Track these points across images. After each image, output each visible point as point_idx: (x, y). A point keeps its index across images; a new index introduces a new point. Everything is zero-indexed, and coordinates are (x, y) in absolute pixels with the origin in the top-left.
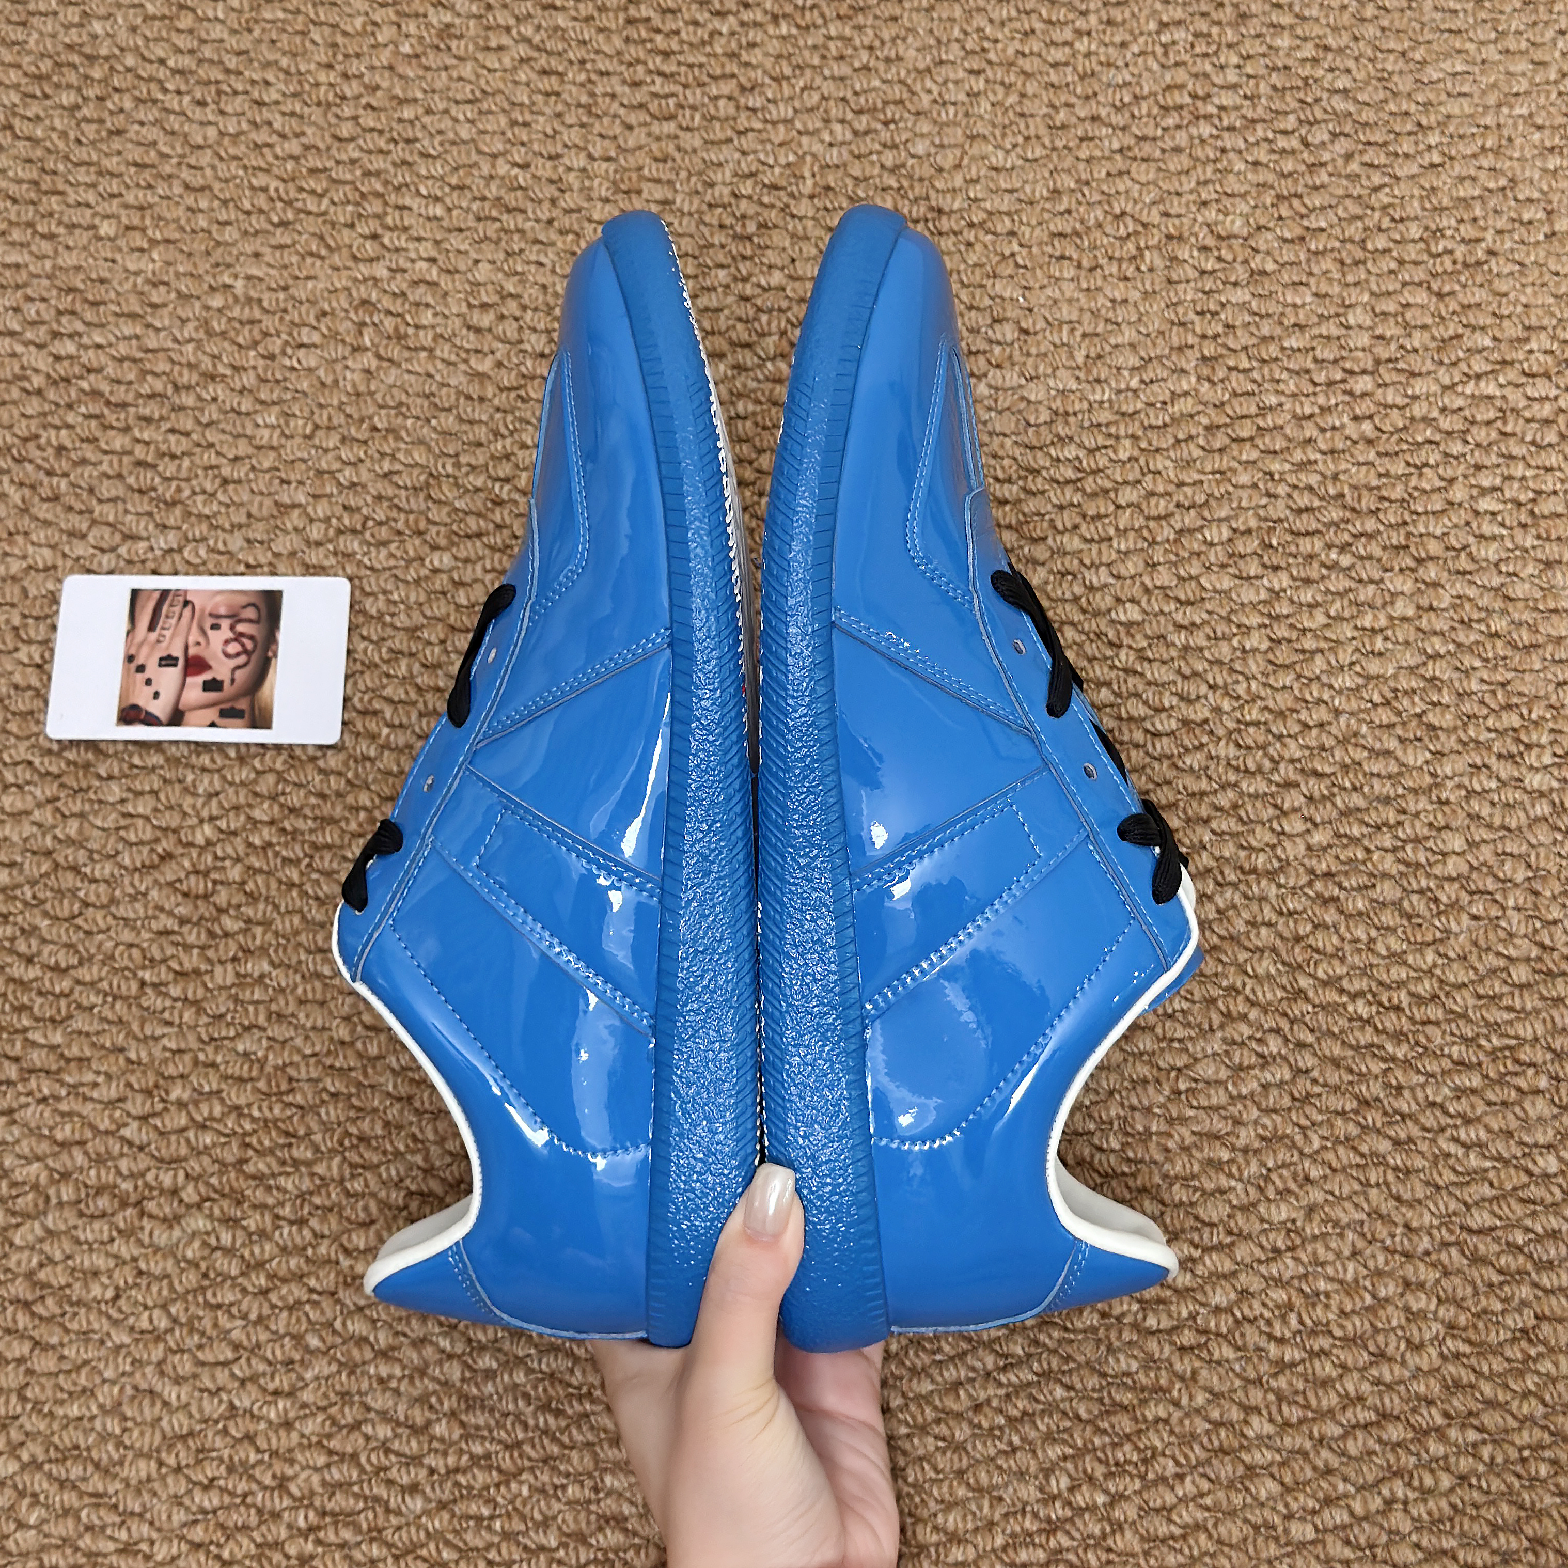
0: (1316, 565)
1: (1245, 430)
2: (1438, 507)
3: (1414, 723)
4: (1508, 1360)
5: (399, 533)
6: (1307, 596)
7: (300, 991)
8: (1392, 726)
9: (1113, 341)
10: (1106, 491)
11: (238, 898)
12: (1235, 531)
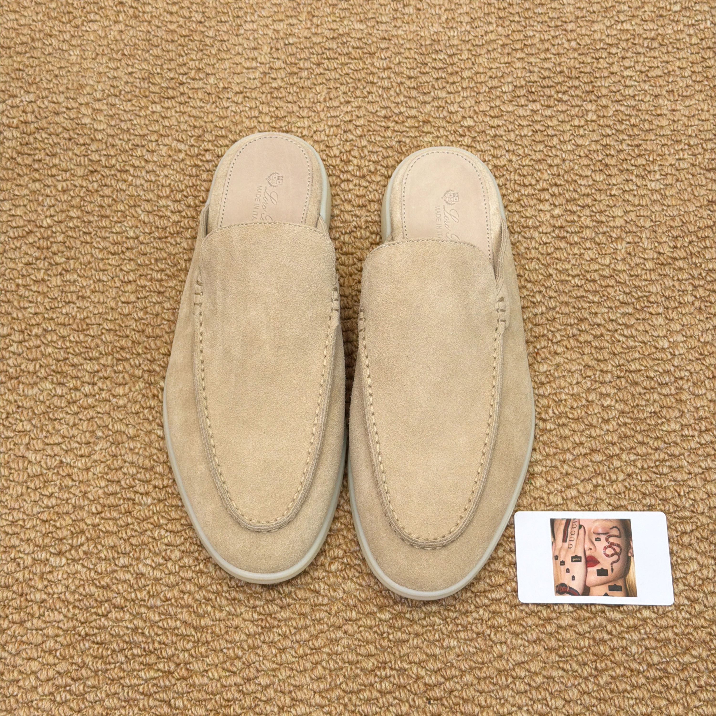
0: (552, 100)
1: (518, 46)
2: (606, 75)
3: (599, 164)
4: (649, 425)
5: (136, 96)
6: (548, 112)
7: (92, 287)
8: (589, 165)
9: (459, 12)
10: (457, 73)
11: (62, 248)
12: (516, 87)
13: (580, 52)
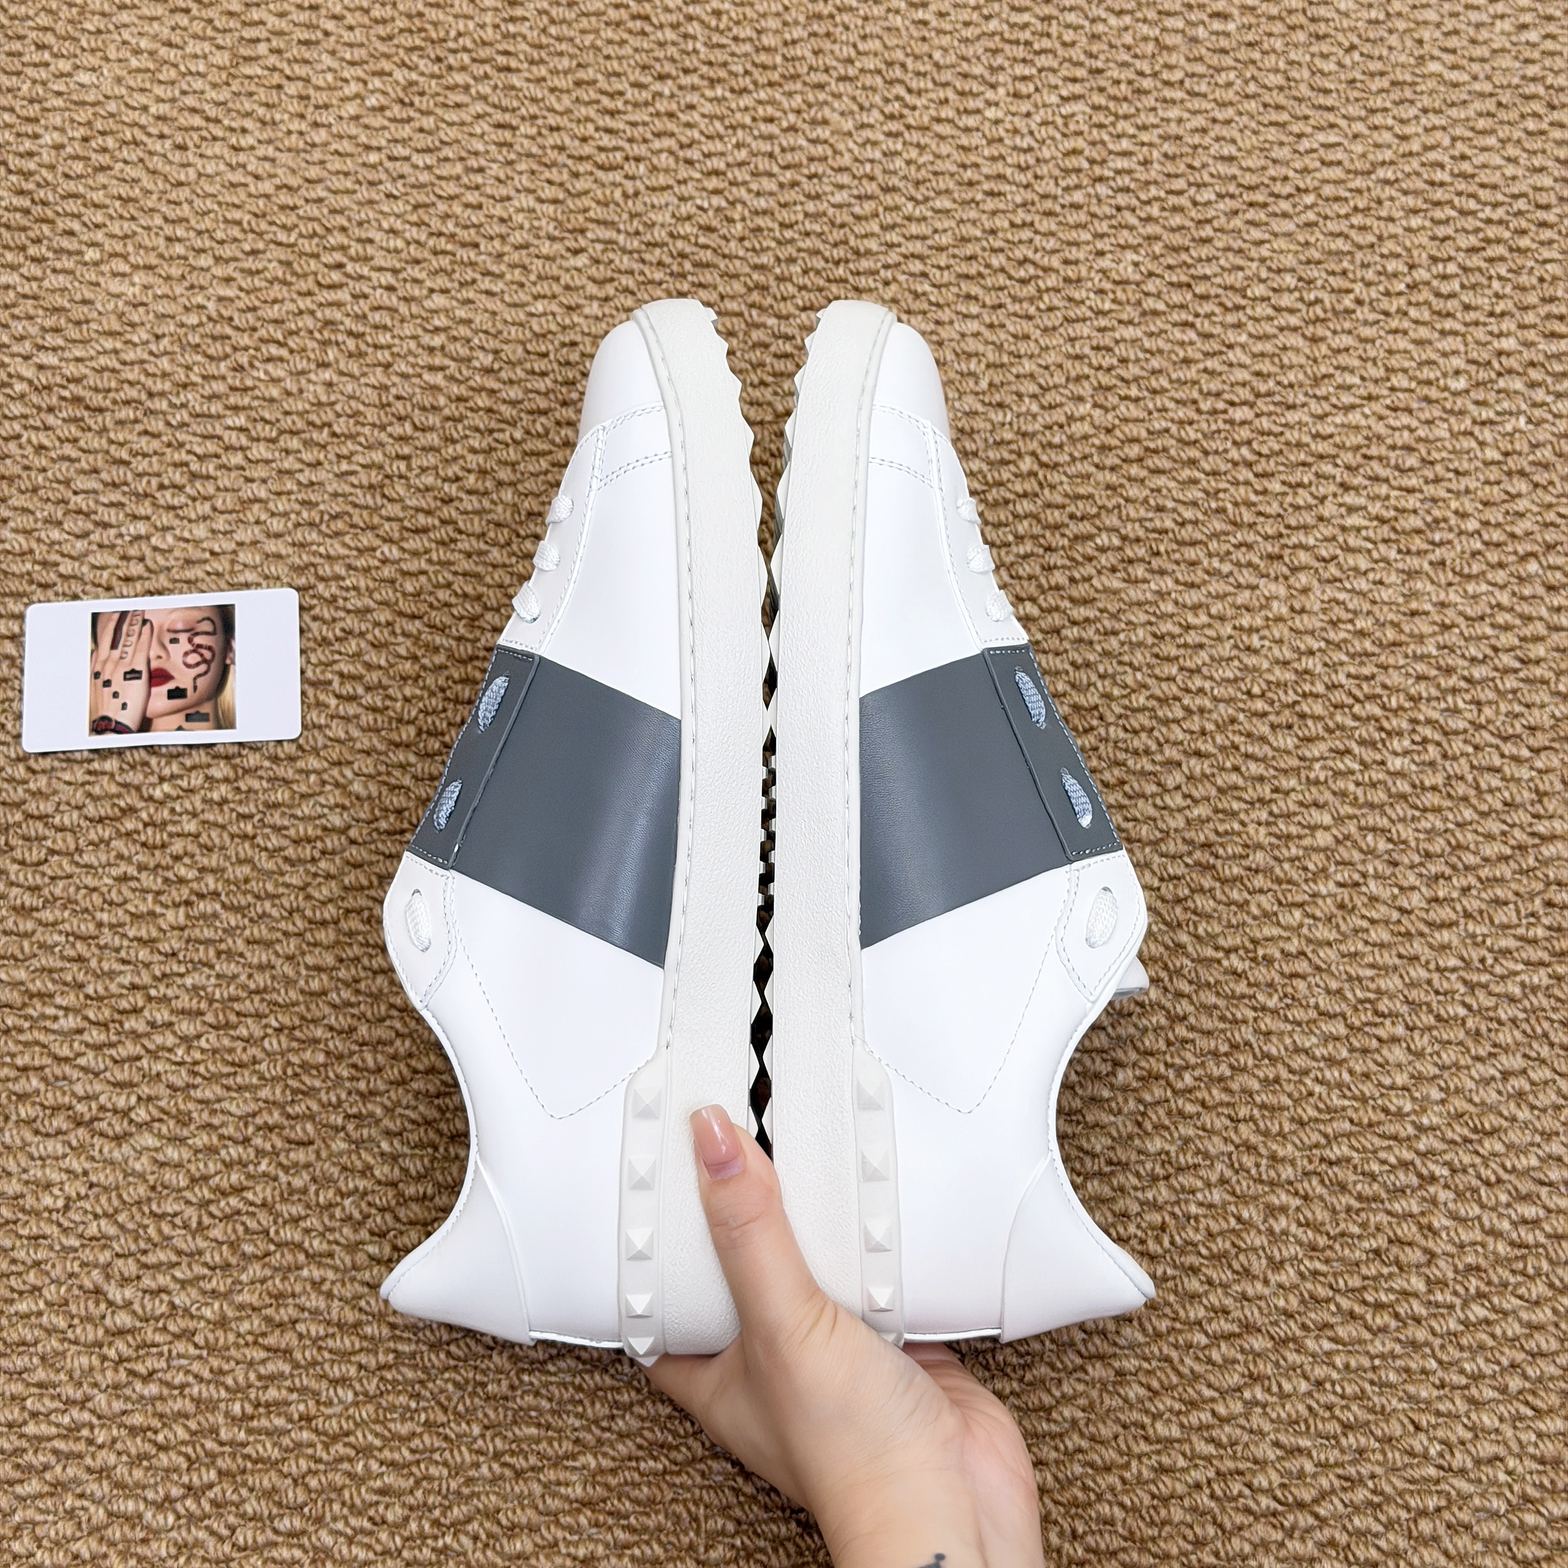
13: (1259, 469)
